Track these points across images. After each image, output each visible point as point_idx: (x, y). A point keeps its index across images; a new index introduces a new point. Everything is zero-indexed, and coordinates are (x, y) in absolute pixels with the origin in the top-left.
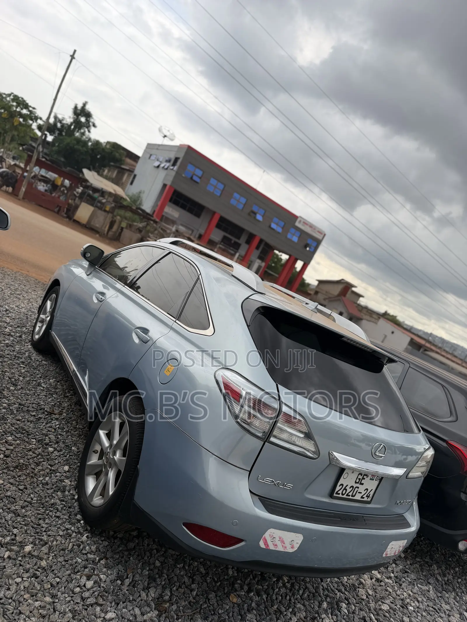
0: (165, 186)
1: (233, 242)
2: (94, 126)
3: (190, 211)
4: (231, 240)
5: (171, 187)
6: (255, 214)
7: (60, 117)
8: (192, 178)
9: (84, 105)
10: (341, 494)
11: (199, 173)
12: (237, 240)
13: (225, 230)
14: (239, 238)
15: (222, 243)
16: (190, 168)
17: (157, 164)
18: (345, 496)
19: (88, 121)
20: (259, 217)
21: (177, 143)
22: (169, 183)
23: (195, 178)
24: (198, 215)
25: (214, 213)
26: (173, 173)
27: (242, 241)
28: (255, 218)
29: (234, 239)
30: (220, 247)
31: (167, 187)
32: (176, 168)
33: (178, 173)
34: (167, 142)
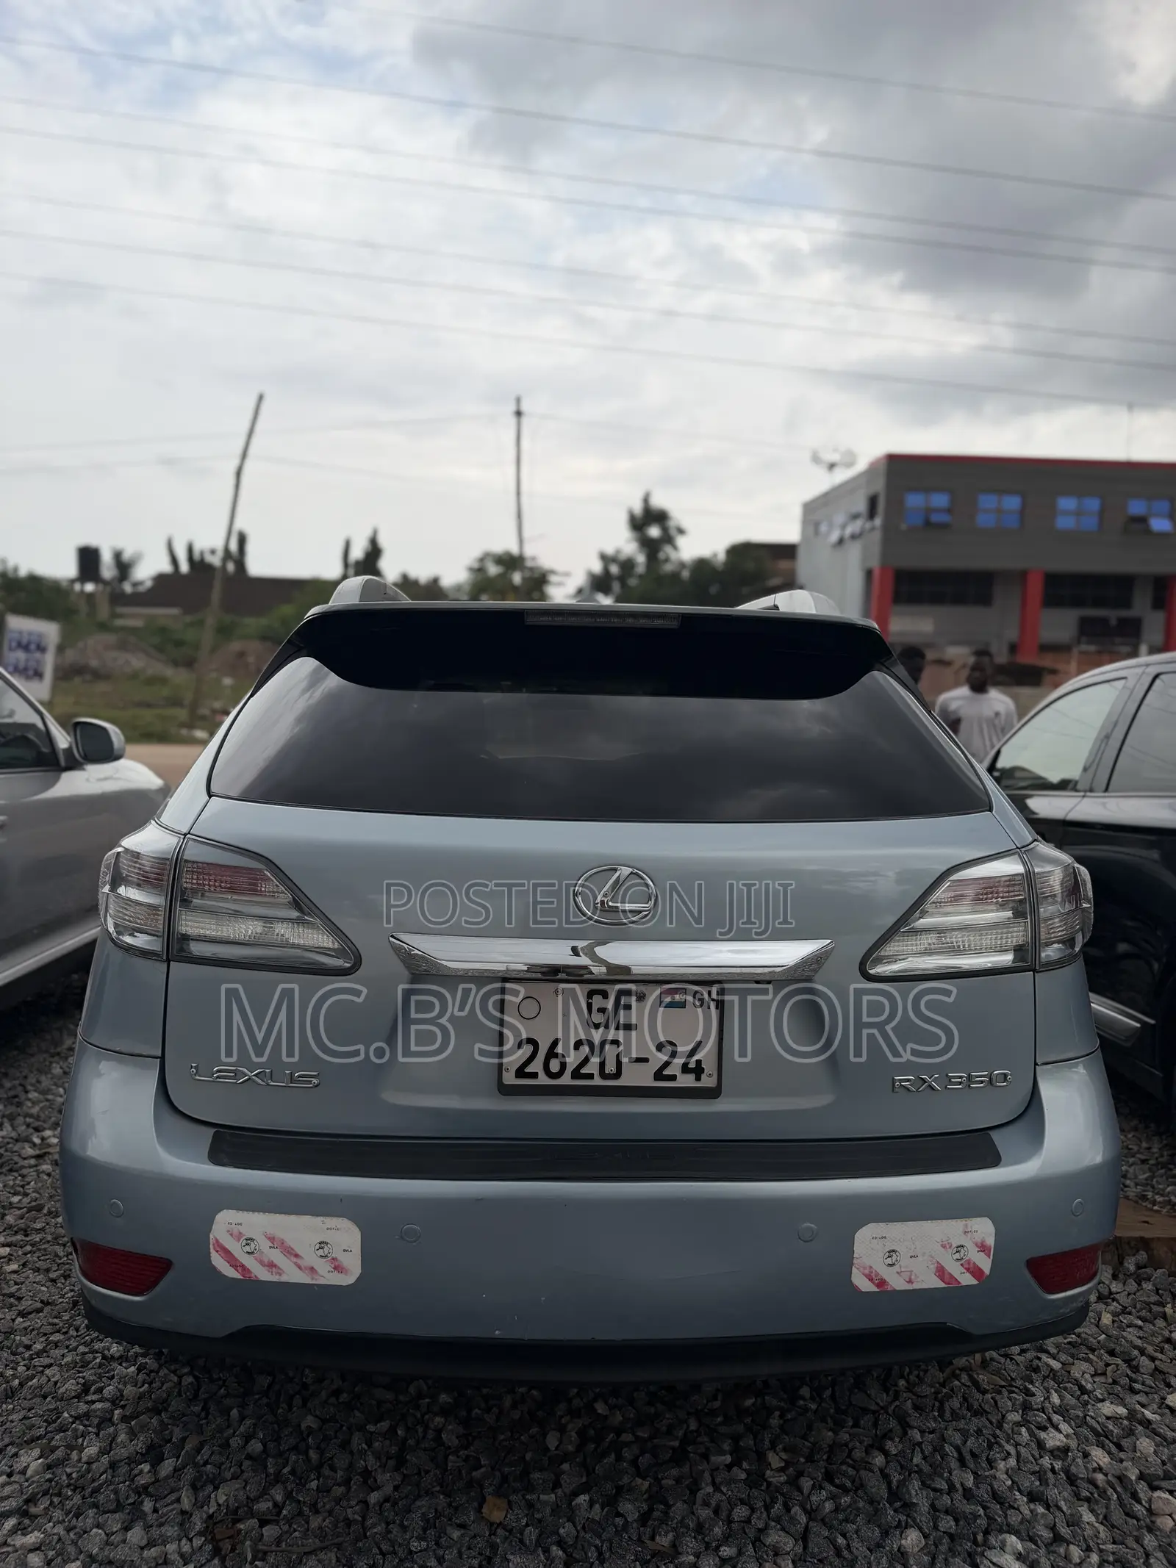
0: (869, 574)
1: (1113, 622)
2: (681, 531)
3: (959, 600)
4: (1104, 621)
5: (884, 569)
6: (1142, 520)
7: (610, 550)
8: (928, 524)
9: (646, 500)
10: (542, 1075)
11: (940, 500)
12: (1124, 613)
13: (1077, 602)
14: (1127, 604)
15: (1084, 639)
16: (914, 501)
17: (834, 537)
18: (566, 1080)
19: (665, 530)
20: (1160, 524)
21: (861, 465)
22: (875, 563)
23: (935, 518)
24: (984, 599)
25: (1023, 575)
26: (877, 536)
27: (1141, 606)
28: (1148, 531)
29: (1113, 615)
30: (1081, 653)
31: (876, 573)
32: (878, 521)
33: (887, 529)
34: (841, 476)
